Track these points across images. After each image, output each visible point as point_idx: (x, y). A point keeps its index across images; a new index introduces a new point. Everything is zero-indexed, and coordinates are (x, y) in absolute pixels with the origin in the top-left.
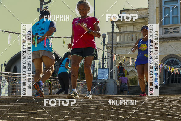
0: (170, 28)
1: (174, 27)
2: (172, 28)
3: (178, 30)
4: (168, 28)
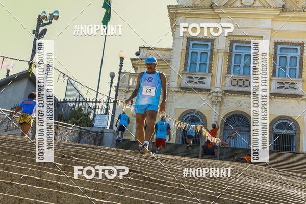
0: (196, 77)
1: (200, 76)
2: (197, 77)
3: (204, 80)
4: (193, 76)
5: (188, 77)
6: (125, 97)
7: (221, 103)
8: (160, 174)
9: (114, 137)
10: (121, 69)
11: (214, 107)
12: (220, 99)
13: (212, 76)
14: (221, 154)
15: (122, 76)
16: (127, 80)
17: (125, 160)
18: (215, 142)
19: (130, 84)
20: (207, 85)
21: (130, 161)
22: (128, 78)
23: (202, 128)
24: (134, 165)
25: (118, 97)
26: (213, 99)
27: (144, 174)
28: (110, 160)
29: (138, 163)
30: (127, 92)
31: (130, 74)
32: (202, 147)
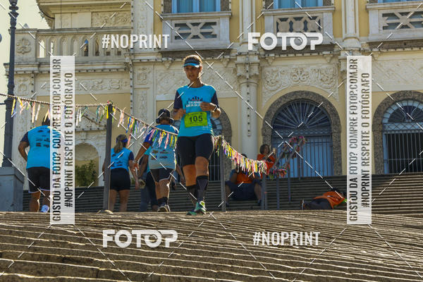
0: (194, 24)
1: (203, 21)
2: (198, 24)
3: (215, 30)
4: (188, 22)
5: (176, 25)
6: (31, 88)
7: (259, 79)
8: (133, 259)
9: (16, 186)
10: (13, 23)
11: (244, 88)
12: (255, 70)
13: (231, 18)
14: (271, 196)
15: (18, 37)
16: (33, 47)
17: (49, 237)
18: (255, 170)
19: (42, 55)
20: (222, 41)
21: (61, 238)
22: (33, 42)
23: (220, 140)
24: (72, 246)
25: (16, 90)
26: (240, 71)
27: (96, 263)
28: (12, 240)
29: (81, 240)
30: (35, 75)
31: (38, 31)
32: (227, 183)
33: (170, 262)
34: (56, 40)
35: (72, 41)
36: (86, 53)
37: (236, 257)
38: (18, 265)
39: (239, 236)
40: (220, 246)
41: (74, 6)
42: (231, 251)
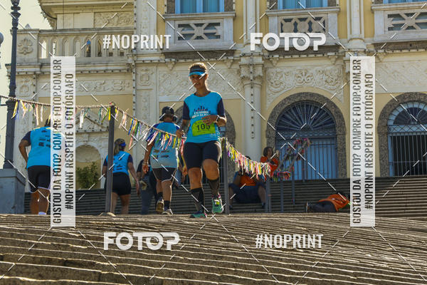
0: (197, 25)
1: (206, 22)
2: (201, 25)
3: (219, 30)
4: (192, 23)
5: (180, 26)
6: (33, 89)
7: (263, 79)
8: (136, 262)
9: (17, 187)
10: (15, 23)
11: (248, 90)
12: (259, 72)
13: (235, 18)
14: (275, 199)
15: (20, 38)
16: (35, 47)
19: (44, 56)
20: (226, 42)
21: (63, 241)
22: (35, 42)
23: (224, 142)
25: (17, 92)
26: (244, 72)
30: (37, 76)
31: (40, 31)
32: (230, 186)
33: (173, 266)
34: (58, 40)
35: (75, 42)
36: (89, 54)
37: (241, 261)
38: (20, 269)
39: (243, 239)
40: (224, 250)
41: (77, 6)
42: (235, 254)
